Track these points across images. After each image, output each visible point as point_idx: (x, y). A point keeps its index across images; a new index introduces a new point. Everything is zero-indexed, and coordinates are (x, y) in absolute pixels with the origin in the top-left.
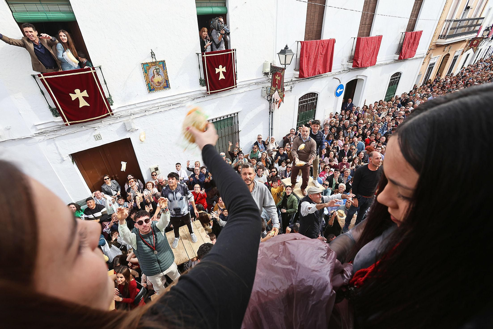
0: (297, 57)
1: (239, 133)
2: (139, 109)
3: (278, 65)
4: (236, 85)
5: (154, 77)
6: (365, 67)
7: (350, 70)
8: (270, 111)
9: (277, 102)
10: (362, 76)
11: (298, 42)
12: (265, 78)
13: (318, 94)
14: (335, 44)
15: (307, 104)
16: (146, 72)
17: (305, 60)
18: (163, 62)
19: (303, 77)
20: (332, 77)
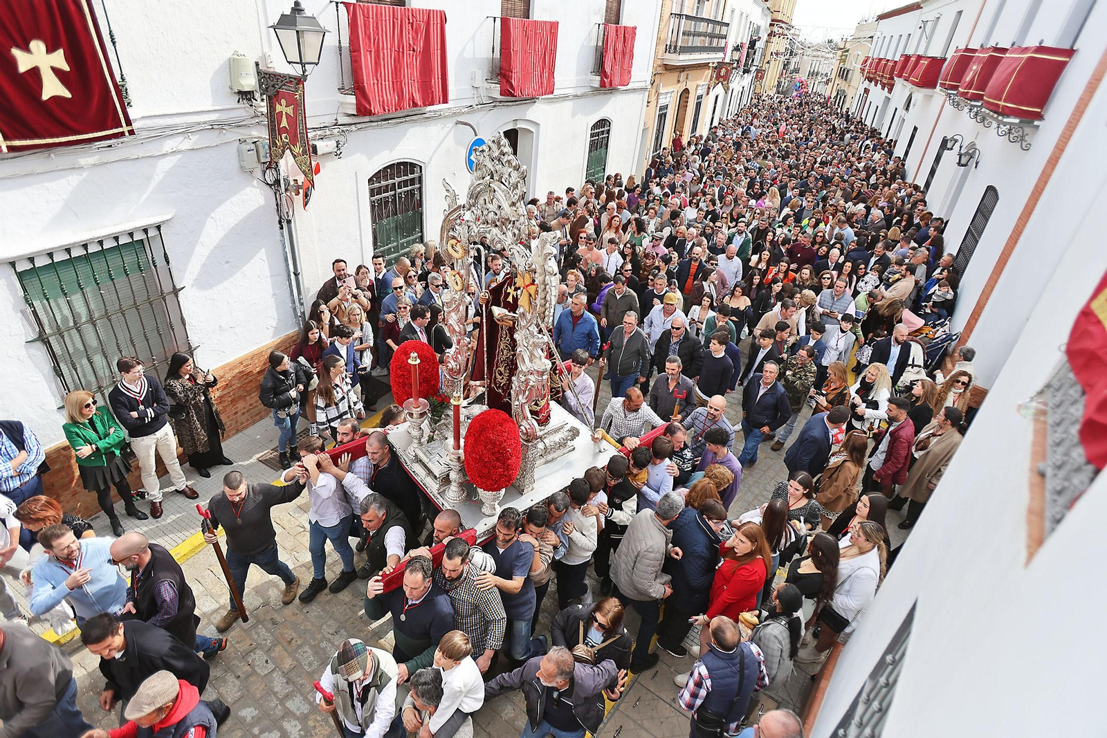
0: (340, 51)
1: (177, 297)
3: (280, 66)
4: (129, 123)
6: (532, 99)
7: (494, 103)
8: (280, 217)
9: (298, 187)
10: (526, 123)
11: (337, 3)
12: (242, 111)
13: (421, 167)
14: (447, 27)
15: (395, 195)
17: (367, 61)
19: (369, 113)
20: (454, 120)
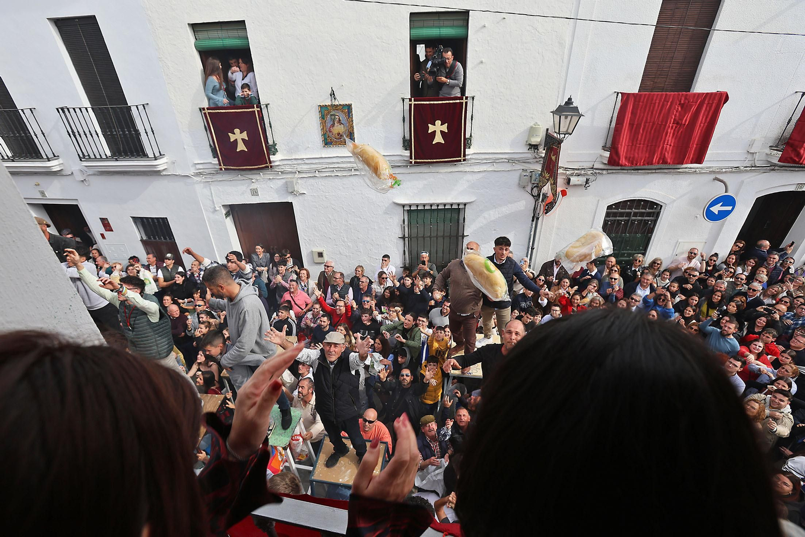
0: (611, 123)
1: (463, 239)
2: (308, 166)
3: (554, 132)
5: (333, 125)
8: (534, 215)
11: (619, 93)
12: (530, 155)
13: (661, 206)
15: (629, 220)
16: (323, 117)
18: (349, 107)
19: (618, 165)
20: (713, 176)
